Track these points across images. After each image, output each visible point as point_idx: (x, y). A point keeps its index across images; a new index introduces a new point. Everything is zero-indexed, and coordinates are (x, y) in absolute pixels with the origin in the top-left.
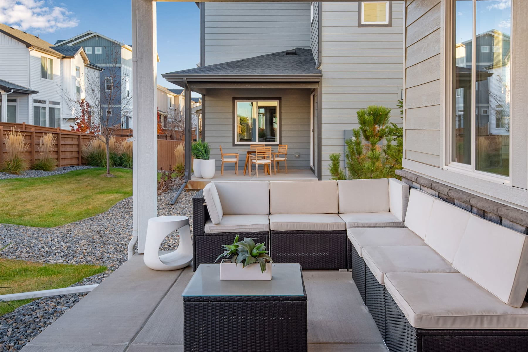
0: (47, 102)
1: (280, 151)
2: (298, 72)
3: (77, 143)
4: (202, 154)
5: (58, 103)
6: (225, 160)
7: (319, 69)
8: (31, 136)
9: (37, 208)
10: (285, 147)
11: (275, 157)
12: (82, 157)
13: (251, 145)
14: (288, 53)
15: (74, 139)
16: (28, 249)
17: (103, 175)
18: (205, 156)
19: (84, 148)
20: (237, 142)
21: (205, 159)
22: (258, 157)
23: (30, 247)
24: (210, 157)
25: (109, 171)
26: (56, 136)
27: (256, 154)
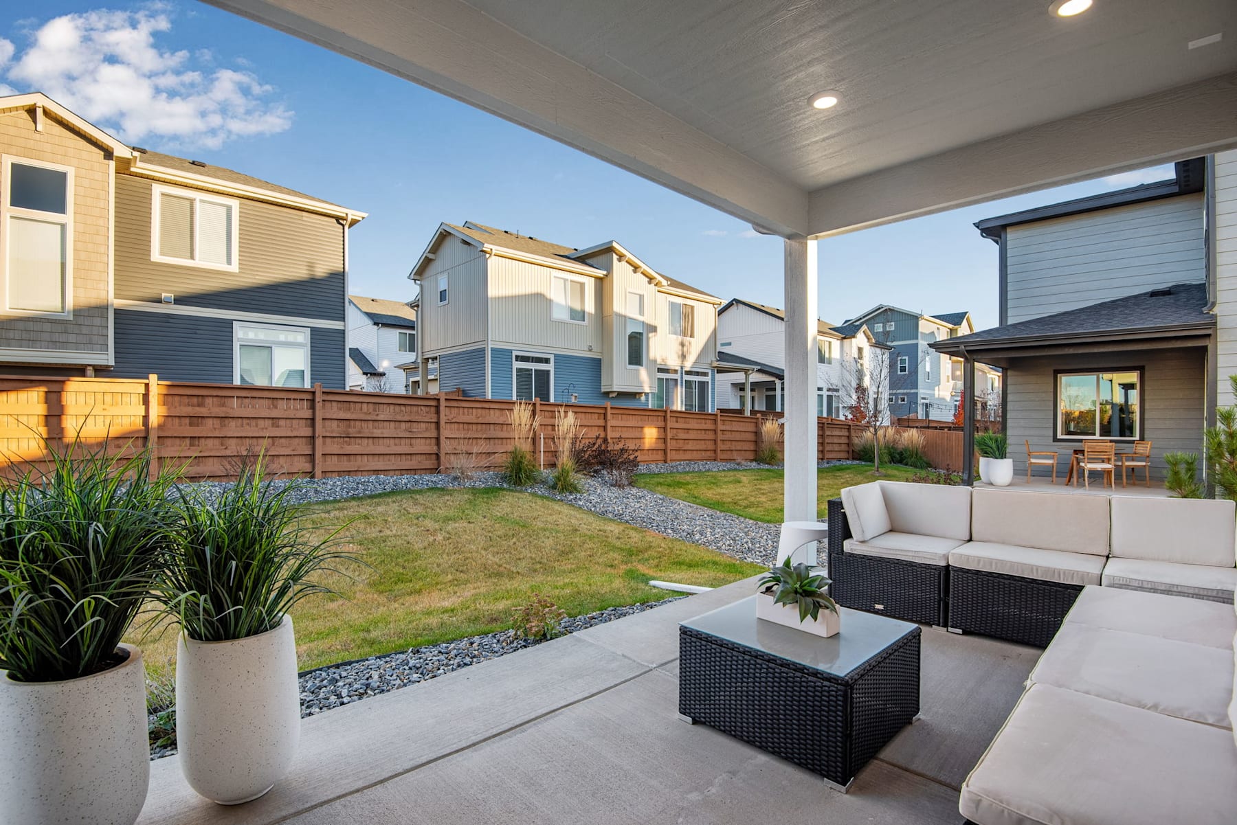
0: (825, 390)
1: (1137, 451)
2: (1165, 321)
3: (847, 434)
4: (992, 451)
5: (837, 390)
6: (1033, 461)
7: (1211, 313)
8: (756, 423)
9: (770, 501)
10: (1146, 446)
11: (1124, 460)
12: (853, 451)
13: (1084, 441)
14: (1154, 294)
15: (843, 430)
16: (731, 542)
17: (870, 472)
18: (997, 453)
19: (856, 441)
20: (1059, 436)
21: (997, 458)
22: (1088, 459)
23: (734, 540)
24: (1008, 455)
25: (878, 468)
26: (821, 425)
27: (1086, 454)
